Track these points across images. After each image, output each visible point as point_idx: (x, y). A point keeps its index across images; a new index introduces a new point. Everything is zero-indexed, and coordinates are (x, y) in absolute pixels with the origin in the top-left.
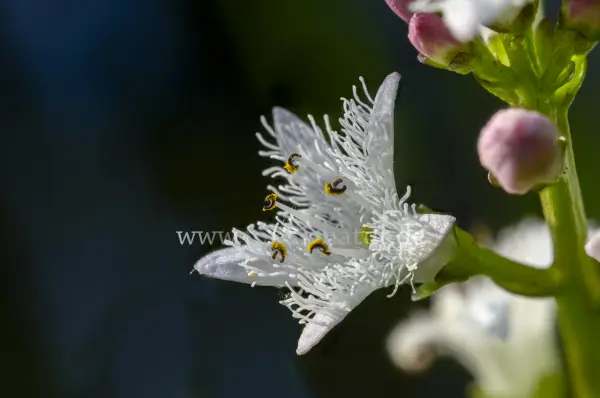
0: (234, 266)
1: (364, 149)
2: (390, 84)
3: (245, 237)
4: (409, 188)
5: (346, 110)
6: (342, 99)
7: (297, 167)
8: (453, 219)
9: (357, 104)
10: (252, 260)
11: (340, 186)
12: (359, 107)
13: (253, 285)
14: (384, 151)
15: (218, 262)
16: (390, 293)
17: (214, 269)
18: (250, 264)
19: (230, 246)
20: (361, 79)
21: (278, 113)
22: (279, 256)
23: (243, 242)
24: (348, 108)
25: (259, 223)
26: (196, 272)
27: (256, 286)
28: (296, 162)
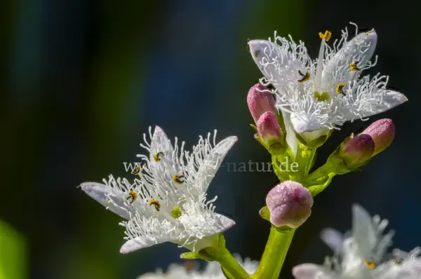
0: (102, 195)
2: (231, 141)
3: (114, 183)
4: (216, 197)
6: (200, 136)
8: (234, 223)
10: (114, 195)
11: (182, 179)
13: (107, 208)
14: (210, 174)
15: (95, 188)
17: (90, 190)
18: (111, 196)
19: (104, 184)
20: (216, 131)
22: (131, 199)
23: (112, 186)
24: (201, 143)
25: (124, 179)
26: (80, 187)
27: (108, 210)
28: (160, 157)
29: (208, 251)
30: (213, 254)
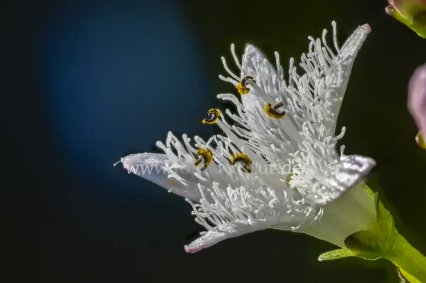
1: (315, 92)
3: (178, 145)
4: (344, 129)
5: (310, 50)
6: (310, 38)
7: (248, 90)
9: (322, 45)
12: (323, 48)
13: (169, 191)
16: (295, 226)
20: (334, 23)
21: (249, 49)
22: (202, 165)
23: (175, 151)
24: (313, 47)
26: (121, 164)
27: (171, 193)
28: (248, 86)
29: (361, 239)
30: (373, 244)
